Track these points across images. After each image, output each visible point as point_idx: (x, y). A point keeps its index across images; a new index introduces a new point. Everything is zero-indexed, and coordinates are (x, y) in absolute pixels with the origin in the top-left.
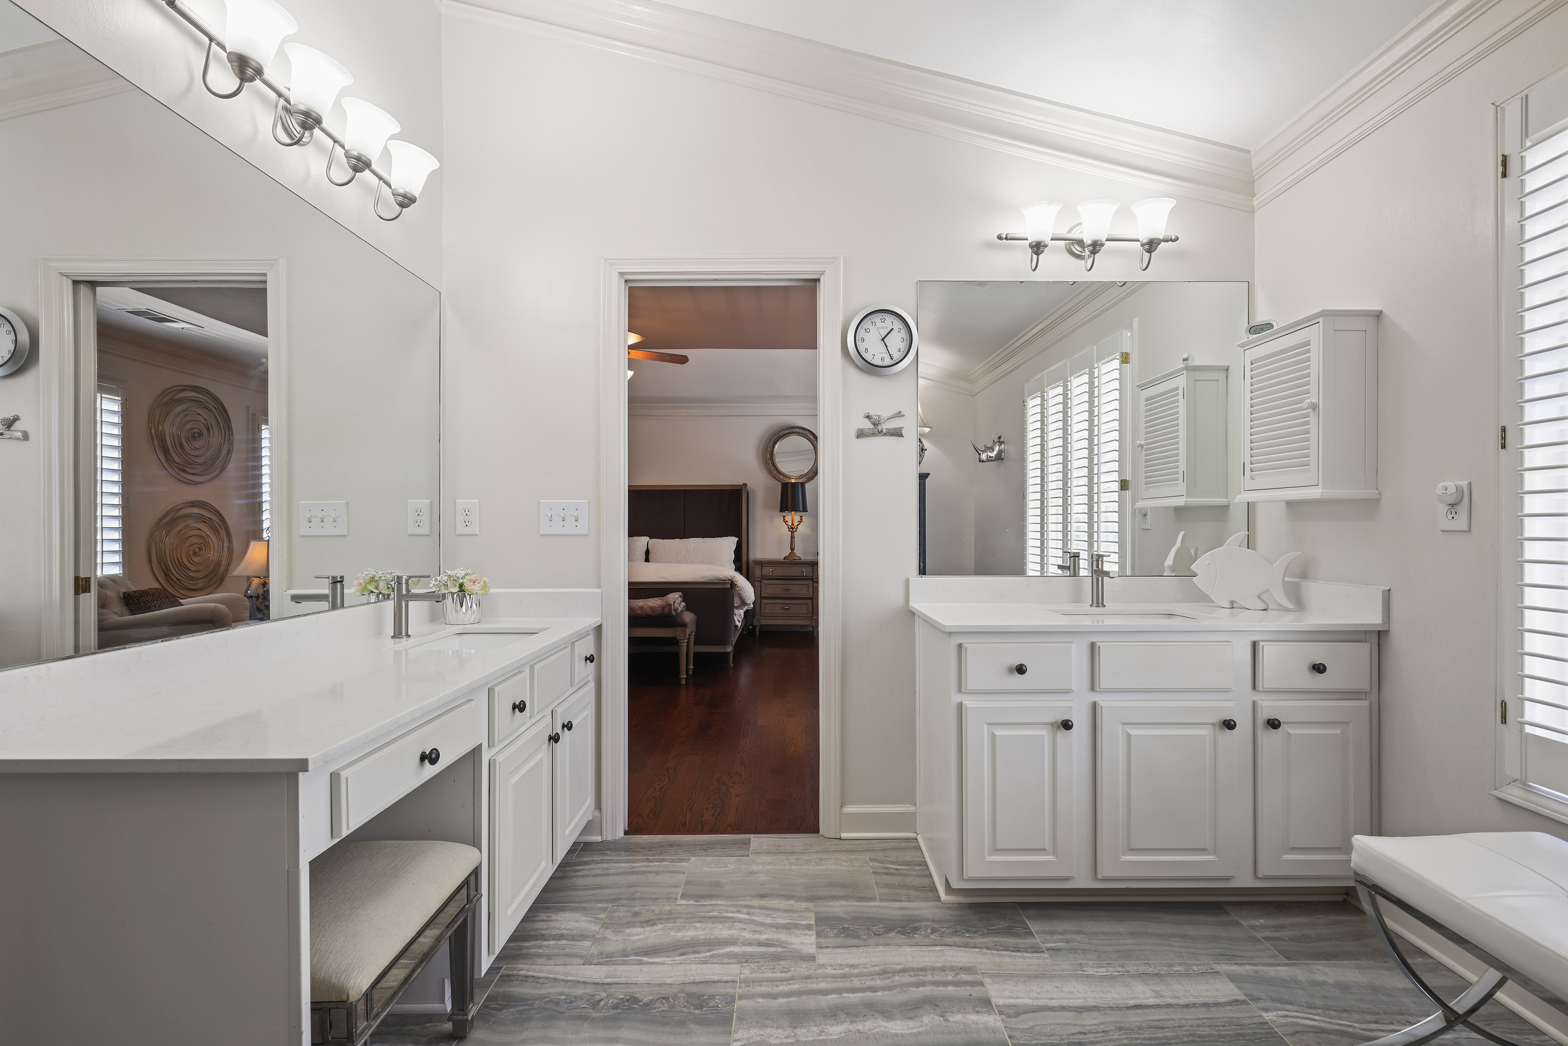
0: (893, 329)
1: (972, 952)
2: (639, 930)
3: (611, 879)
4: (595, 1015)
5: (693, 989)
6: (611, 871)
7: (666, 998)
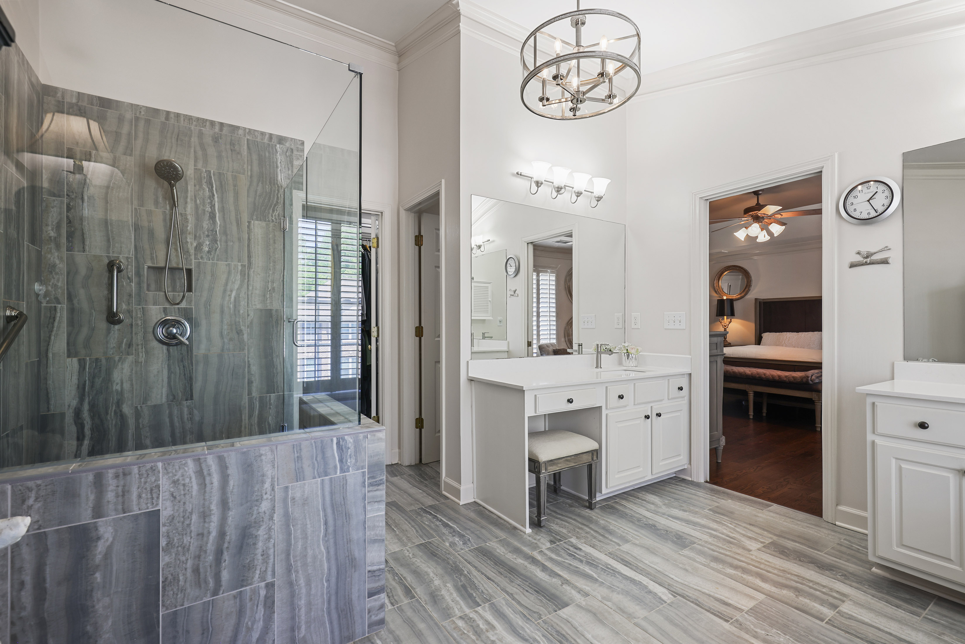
0: (877, 192)
1: (861, 594)
2: (678, 511)
3: (683, 493)
4: (637, 523)
5: (681, 534)
6: (685, 491)
7: (667, 531)
